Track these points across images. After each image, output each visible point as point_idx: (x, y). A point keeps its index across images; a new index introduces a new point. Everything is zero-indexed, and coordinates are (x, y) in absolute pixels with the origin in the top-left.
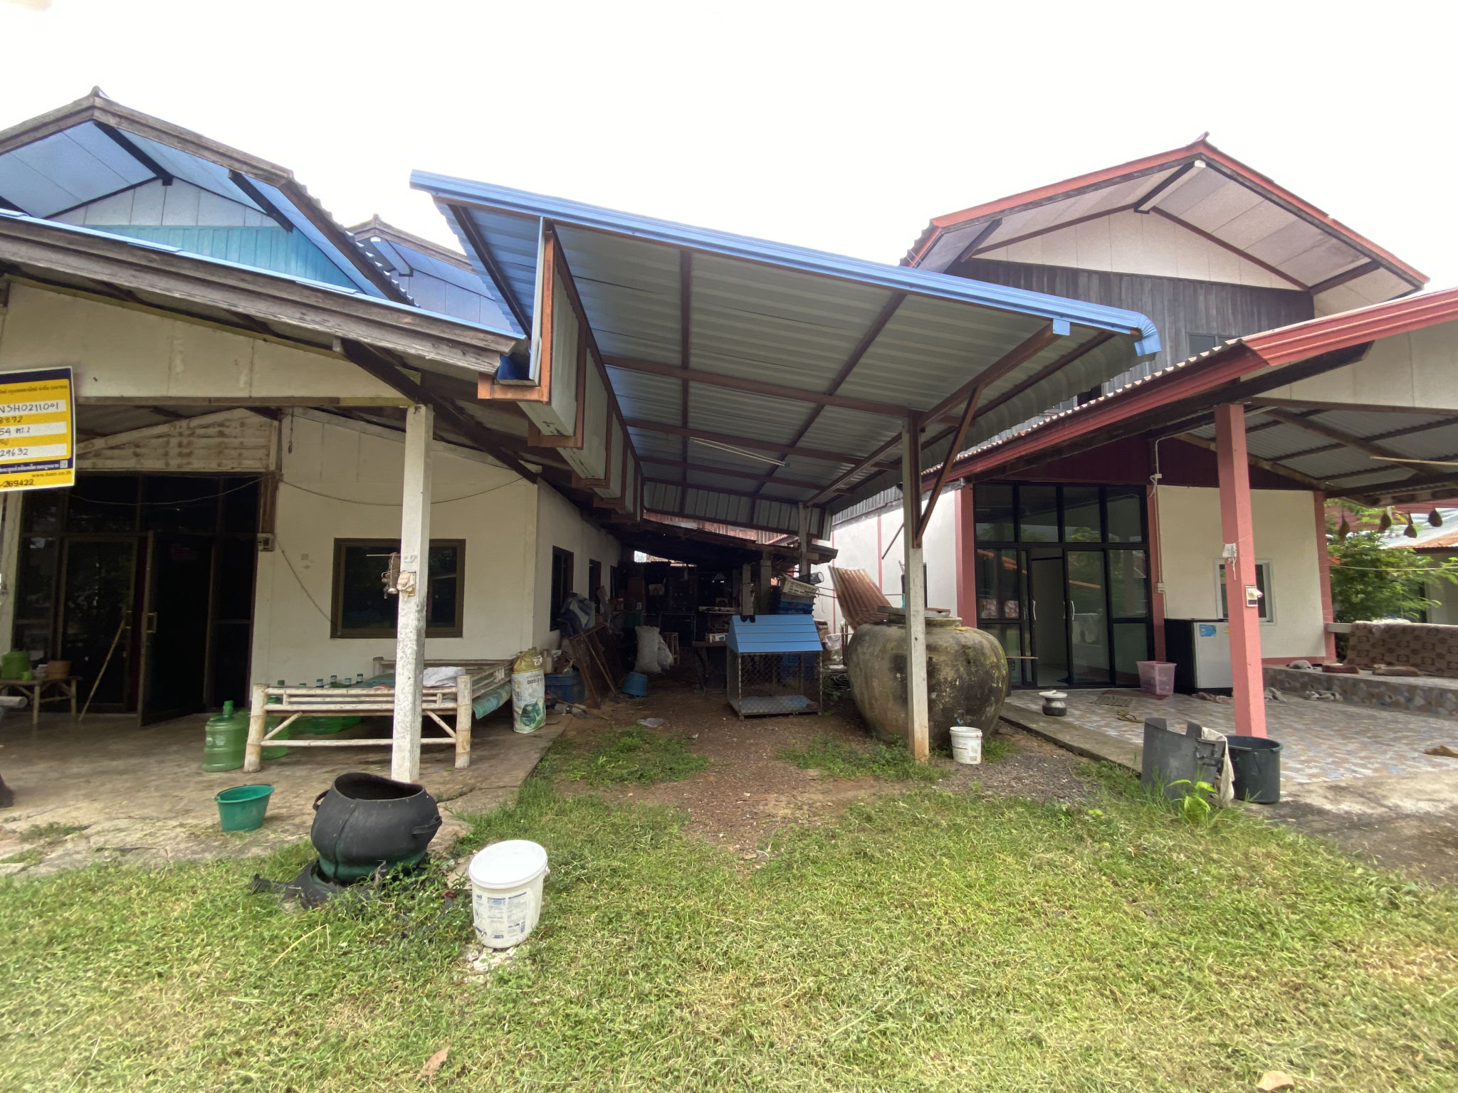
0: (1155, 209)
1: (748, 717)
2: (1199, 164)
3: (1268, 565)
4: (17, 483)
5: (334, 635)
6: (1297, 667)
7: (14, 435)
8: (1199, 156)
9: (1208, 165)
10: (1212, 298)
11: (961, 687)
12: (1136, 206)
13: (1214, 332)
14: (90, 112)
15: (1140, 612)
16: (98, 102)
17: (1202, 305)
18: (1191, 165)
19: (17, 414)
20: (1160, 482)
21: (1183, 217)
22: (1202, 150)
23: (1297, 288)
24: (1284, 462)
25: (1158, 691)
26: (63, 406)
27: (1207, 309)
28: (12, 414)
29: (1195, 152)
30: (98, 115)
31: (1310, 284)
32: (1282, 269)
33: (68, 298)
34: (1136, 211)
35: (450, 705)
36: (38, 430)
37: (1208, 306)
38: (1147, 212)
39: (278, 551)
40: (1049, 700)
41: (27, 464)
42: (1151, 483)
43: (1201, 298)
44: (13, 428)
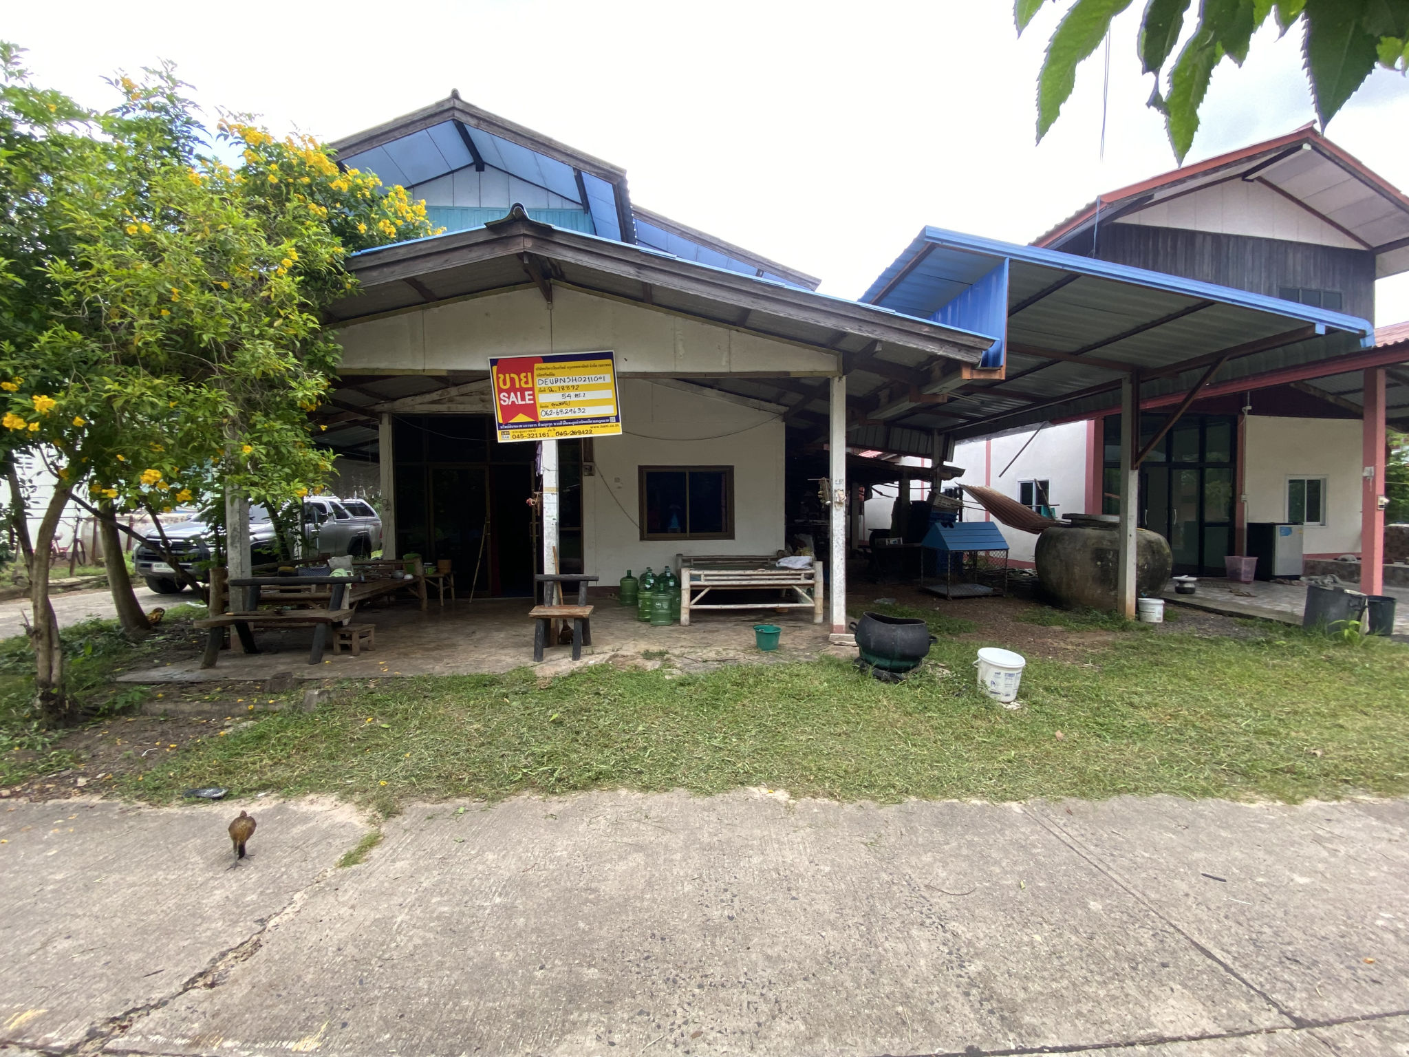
0: (1260, 179)
1: (955, 598)
2: (1306, 147)
3: (1325, 480)
4: (580, 432)
5: (642, 538)
6: (1344, 560)
7: (573, 398)
8: (1307, 141)
9: (1314, 148)
10: (1299, 255)
11: (1148, 569)
12: (1244, 176)
13: (1299, 286)
14: (451, 113)
15: (1224, 517)
16: (458, 104)
17: (1290, 262)
18: (1300, 147)
19: (575, 383)
20: (1250, 412)
21: (1281, 186)
22: (1309, 135)
23: (1363, 248)
24: (1347, 397)
25: (1243, 578)
26: (609, 378)
27: (1294, 266)
28: (571, 384)
29: (1305, 136)
30: (458, 115)
31: (1375, 245)
32: (1354, 232)
33: (597, 298)
34: (1244, 179)
35: (811, 582)
36: (590, 395)
37: (1295, 261)
38: (1252, 181)
39: (597, 474)
40: (1182, 582)
41: (585, 419)
42: (1243, 414)
43: (1291, 256)
44: (573, 394)
